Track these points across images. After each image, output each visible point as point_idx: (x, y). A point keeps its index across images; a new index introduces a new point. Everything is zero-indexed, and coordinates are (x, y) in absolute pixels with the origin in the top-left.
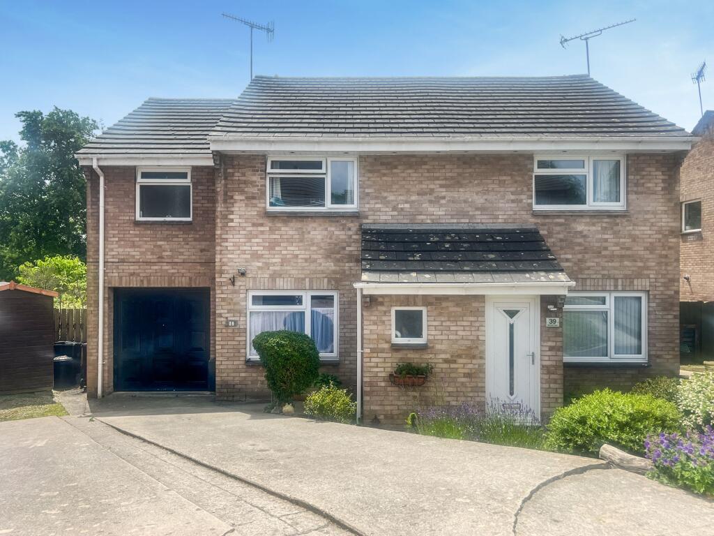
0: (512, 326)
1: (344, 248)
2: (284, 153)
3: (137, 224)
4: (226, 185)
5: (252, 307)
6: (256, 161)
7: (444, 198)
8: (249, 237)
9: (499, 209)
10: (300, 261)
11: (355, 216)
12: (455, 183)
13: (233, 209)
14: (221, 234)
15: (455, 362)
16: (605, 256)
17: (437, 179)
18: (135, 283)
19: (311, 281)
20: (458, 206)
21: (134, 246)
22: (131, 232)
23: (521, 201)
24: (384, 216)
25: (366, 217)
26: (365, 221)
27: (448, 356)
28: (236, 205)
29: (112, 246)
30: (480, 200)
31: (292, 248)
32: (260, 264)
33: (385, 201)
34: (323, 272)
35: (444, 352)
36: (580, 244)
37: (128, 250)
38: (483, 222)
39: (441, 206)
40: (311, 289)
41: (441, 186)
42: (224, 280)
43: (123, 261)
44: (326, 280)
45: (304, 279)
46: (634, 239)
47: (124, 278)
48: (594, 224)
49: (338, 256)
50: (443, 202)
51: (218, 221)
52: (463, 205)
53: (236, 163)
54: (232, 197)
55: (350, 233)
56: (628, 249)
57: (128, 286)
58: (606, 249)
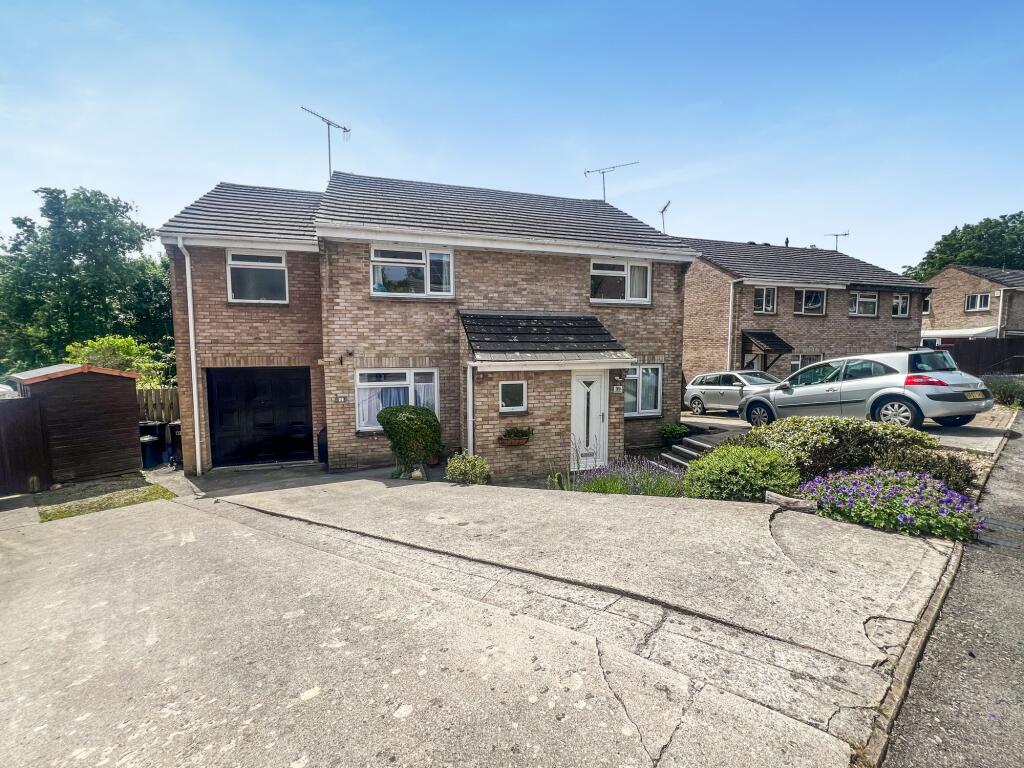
0: (588, 394)
1: (443, 331)
2: (388, 243)
3: (230, 305)
4: (331, 270)
5: (358, 384)
6: (360, 248)
7: (525, 290)
8: (355, 320)
9: (566, 301)
10: (403, 342)
11: (453, 302)
12: (533, 278)
13: (338, 293)
14: (327, 317)
15: (549, 424)
16: (637, 339)
17: (520, 273)
18: (231, 363)
19: (414, 360)
20: (536, 297)
21: (227, 328)
22: (224, 313)
23: (581, 295)
24: (477, 304)
25: (462, 304)
26: (460, 307)
27: (543, 420)
28: (342, 290)
29: (203, 327)
30: (552, 293)
31: (397, 331)
32: (367, 345)
33: (477, 290)
34: (425, 352)
35: (541, 417)
36: (621, 330)
37: (221, 331)
38: (554, 310)
39: (523, 296)
40: (415, 366)
41: (523, 280)
42: (333, 360)
43: (216, 342)
44: (427, 359)
45: (408, 358)
46: (656, 325)
47: (219, 359)
48: (630, 315)
49: (438, 338)
50: (524, 293)
51: (324, 304)
52: (539, 296)
53: (340, 249)
54: (337, 282)
55: (448, 317)
56: (653, 333)
57: (223, 366)
58: (638, 333)
